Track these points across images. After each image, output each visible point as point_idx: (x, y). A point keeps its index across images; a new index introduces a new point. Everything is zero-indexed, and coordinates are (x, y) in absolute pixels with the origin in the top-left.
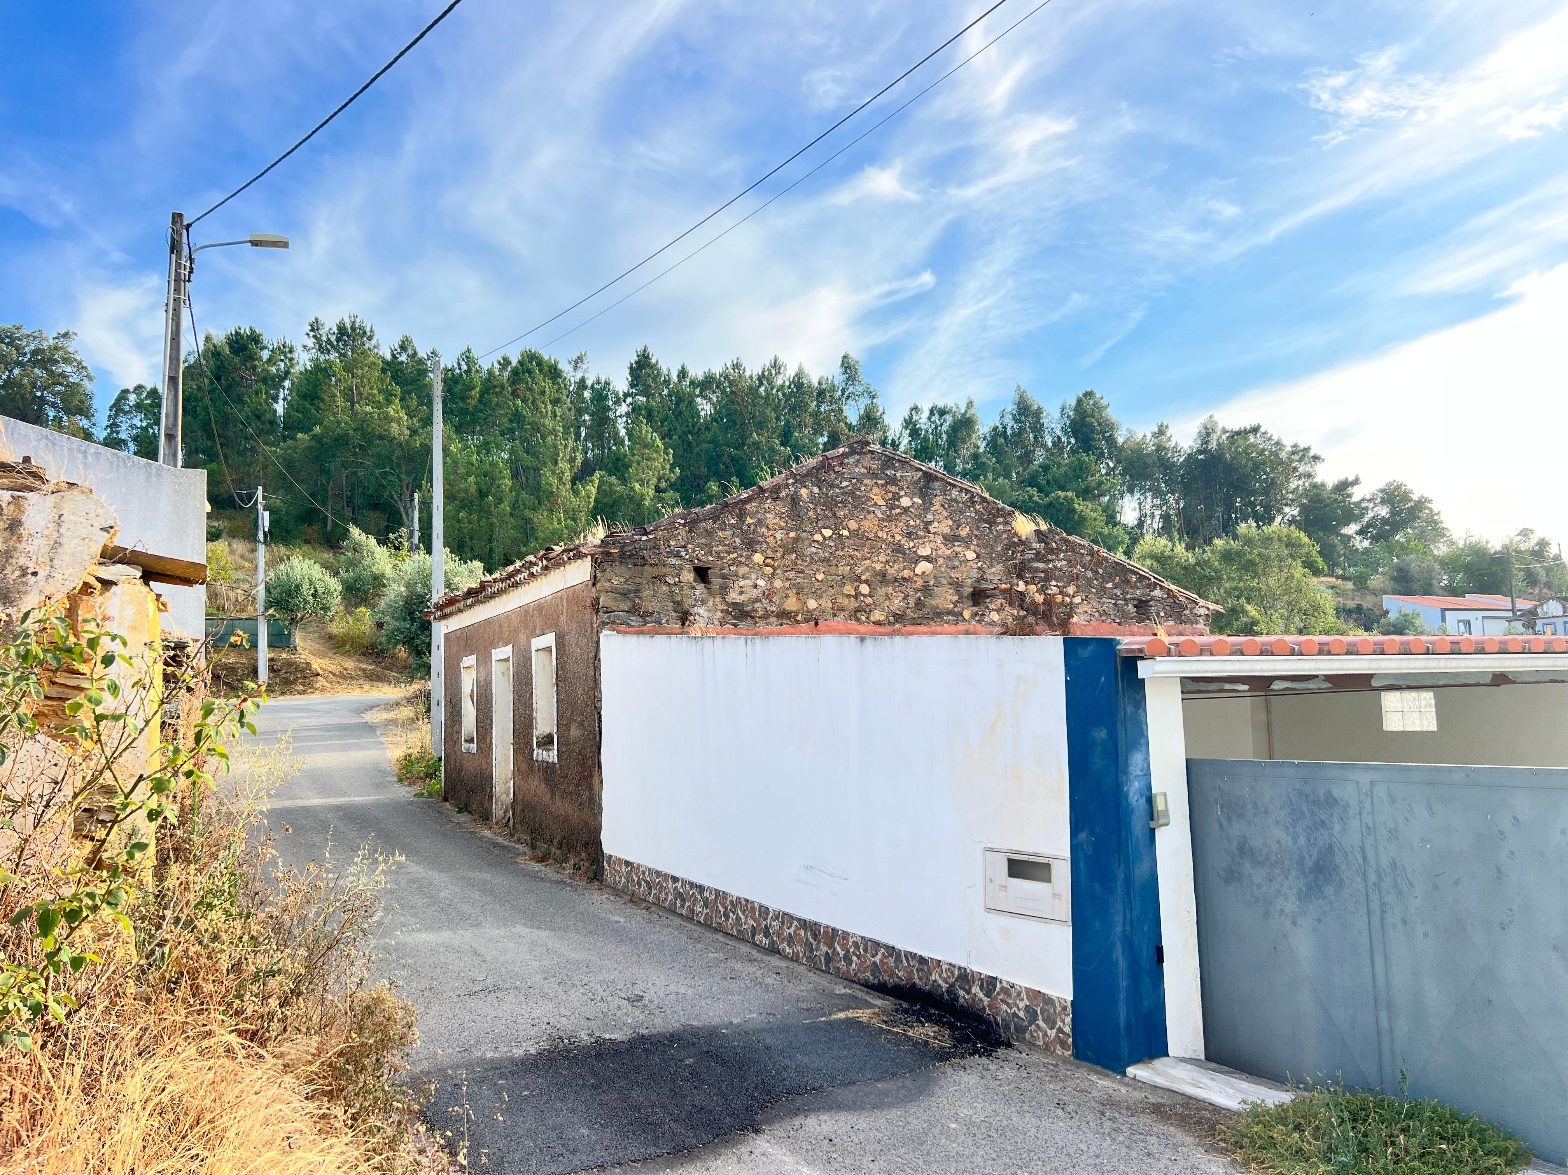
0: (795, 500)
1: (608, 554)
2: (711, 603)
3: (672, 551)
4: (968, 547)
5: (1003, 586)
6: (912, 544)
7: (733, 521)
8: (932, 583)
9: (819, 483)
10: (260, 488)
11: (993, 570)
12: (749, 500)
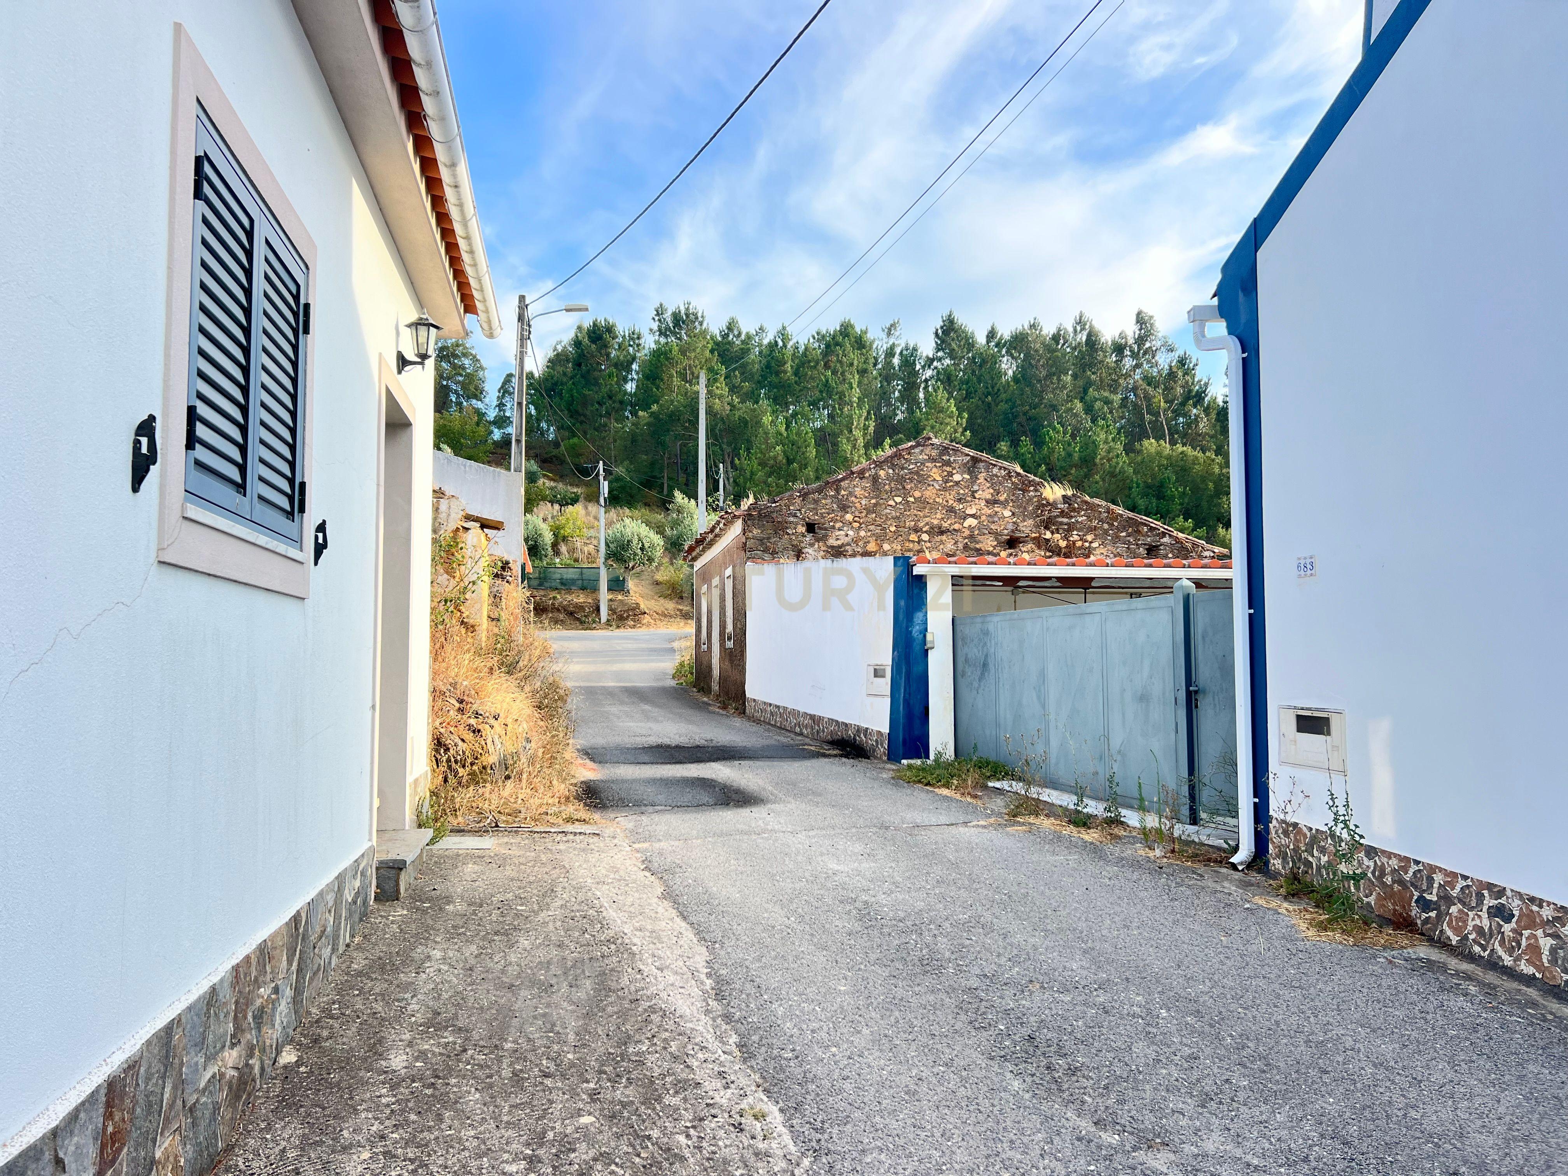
0: (875, 479)
1: (750, 515)
2: (816, 546)
3: (790, 514)
4: (1005, 508)
5: (1034, 535)
6: (961, 506)
7: (832, 493)
8: (976, 532)
9: (893, 467)
10: (601, 462)
11: (1025, 523)
12: (843, 479)
